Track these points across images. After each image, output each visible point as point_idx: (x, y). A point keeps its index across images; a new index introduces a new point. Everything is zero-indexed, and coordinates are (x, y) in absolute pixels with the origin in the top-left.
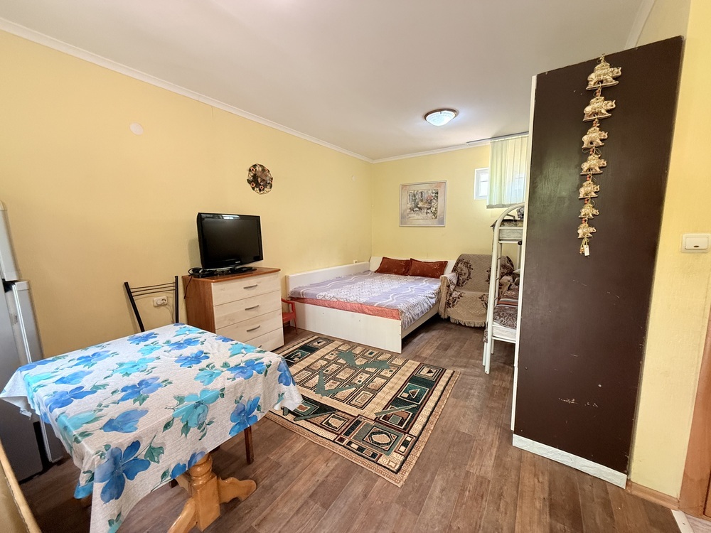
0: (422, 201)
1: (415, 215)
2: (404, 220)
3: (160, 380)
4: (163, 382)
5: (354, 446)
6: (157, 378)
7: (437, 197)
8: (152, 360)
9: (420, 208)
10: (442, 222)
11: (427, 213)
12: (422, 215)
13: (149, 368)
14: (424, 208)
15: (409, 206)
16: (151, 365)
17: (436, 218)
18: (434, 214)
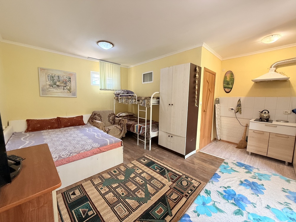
0: (59, 81)
1: (54, 90)
2: (44, 92)
3: (287, 194)
4: (286, 192)
5: (190, 192)
6: (287, 196)
7: (70, 81)
8: (274, 211)
9: (58, 86)
10: (74, 94)
11: (64, 89)
12: (60, 90)
13: (282, 207)
14: (61, 86)
15: (48, 83)
16: (280, 207)
17: (71, 92)
18: (69, 90)
